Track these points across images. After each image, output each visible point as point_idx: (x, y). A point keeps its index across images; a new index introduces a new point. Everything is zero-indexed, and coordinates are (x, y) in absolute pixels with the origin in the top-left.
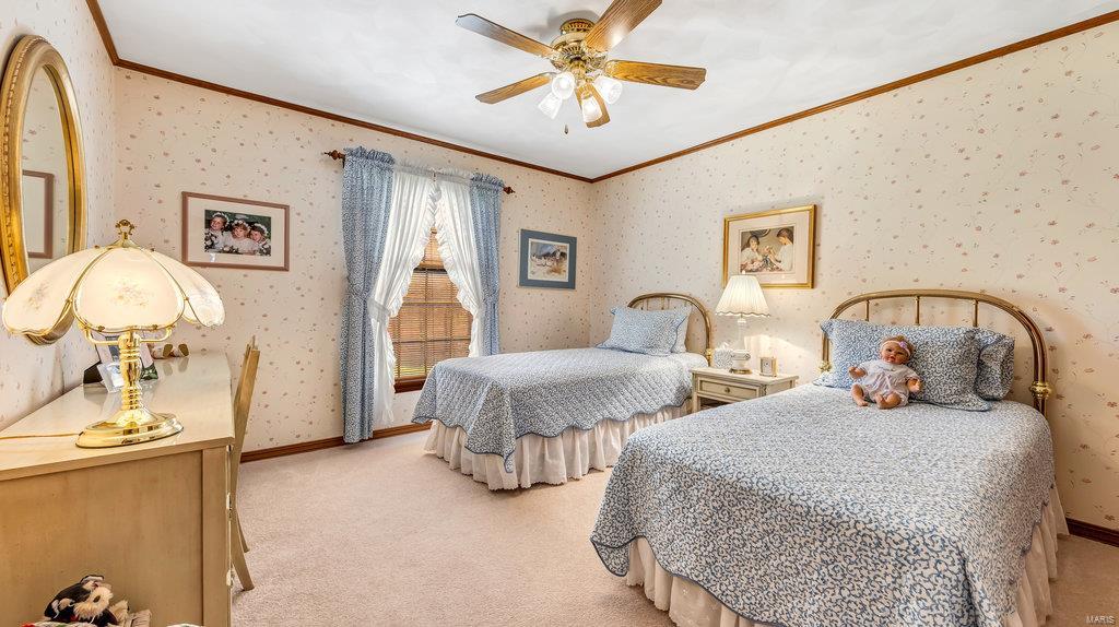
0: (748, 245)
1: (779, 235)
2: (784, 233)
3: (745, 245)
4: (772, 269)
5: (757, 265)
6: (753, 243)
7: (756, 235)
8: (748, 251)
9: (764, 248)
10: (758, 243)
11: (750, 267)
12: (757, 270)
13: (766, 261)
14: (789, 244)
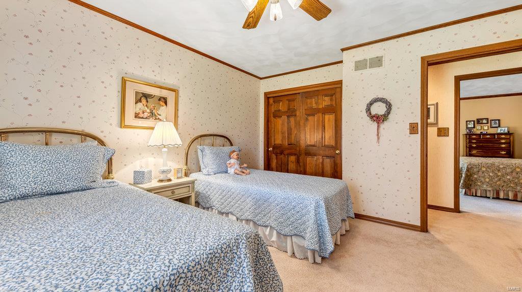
0: (140, 101)
1: (159, 100)
2: (162, 100)
3: (138, 101)
4: (156, 119)
5: (146, 115)
6: (144, 100)
7: (146, 96)
8: (140, 105)
9: (151, 105)
10: (147, 102)
11: (141, 115)
12: (146, 118)
13: (152, 112)
14: (165, 107)
